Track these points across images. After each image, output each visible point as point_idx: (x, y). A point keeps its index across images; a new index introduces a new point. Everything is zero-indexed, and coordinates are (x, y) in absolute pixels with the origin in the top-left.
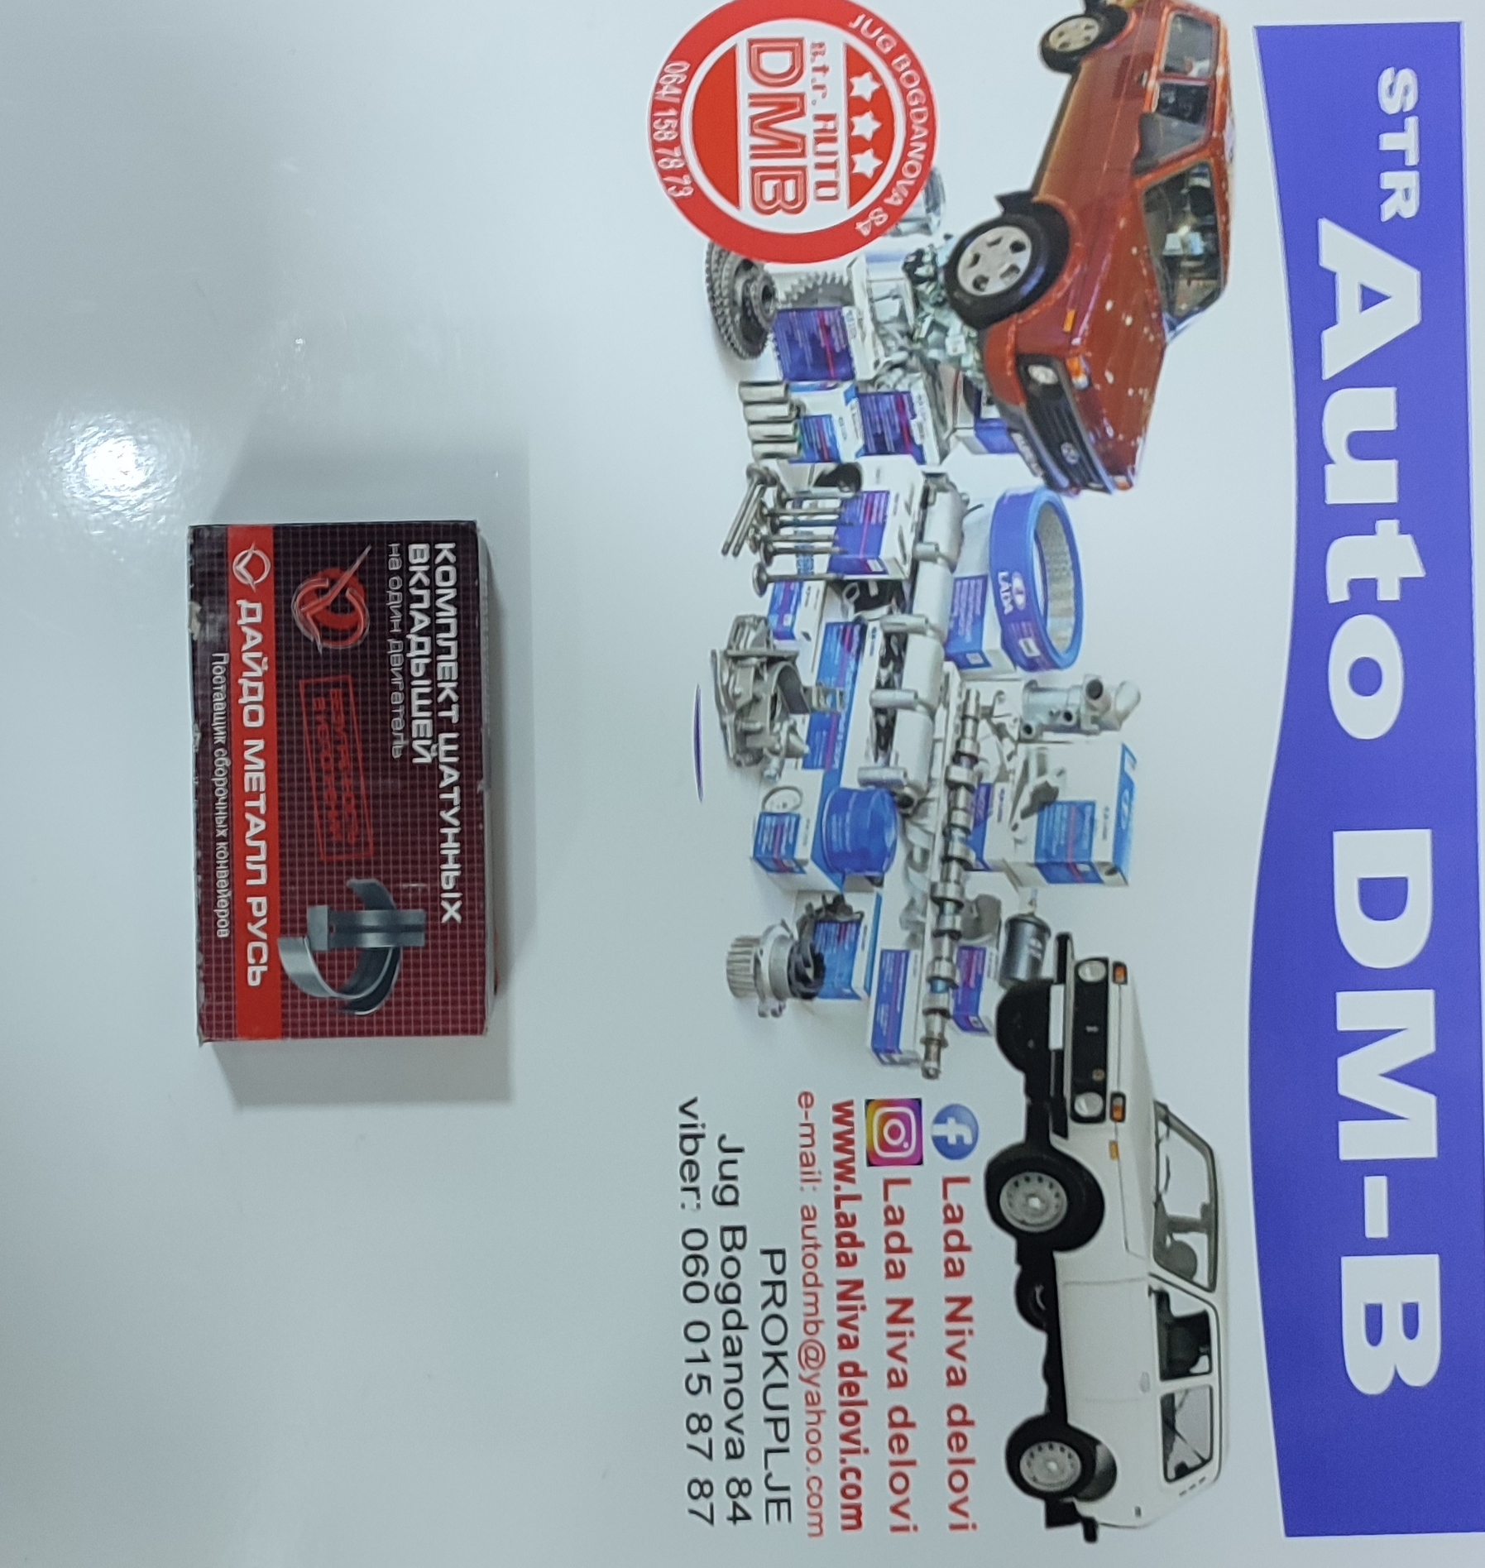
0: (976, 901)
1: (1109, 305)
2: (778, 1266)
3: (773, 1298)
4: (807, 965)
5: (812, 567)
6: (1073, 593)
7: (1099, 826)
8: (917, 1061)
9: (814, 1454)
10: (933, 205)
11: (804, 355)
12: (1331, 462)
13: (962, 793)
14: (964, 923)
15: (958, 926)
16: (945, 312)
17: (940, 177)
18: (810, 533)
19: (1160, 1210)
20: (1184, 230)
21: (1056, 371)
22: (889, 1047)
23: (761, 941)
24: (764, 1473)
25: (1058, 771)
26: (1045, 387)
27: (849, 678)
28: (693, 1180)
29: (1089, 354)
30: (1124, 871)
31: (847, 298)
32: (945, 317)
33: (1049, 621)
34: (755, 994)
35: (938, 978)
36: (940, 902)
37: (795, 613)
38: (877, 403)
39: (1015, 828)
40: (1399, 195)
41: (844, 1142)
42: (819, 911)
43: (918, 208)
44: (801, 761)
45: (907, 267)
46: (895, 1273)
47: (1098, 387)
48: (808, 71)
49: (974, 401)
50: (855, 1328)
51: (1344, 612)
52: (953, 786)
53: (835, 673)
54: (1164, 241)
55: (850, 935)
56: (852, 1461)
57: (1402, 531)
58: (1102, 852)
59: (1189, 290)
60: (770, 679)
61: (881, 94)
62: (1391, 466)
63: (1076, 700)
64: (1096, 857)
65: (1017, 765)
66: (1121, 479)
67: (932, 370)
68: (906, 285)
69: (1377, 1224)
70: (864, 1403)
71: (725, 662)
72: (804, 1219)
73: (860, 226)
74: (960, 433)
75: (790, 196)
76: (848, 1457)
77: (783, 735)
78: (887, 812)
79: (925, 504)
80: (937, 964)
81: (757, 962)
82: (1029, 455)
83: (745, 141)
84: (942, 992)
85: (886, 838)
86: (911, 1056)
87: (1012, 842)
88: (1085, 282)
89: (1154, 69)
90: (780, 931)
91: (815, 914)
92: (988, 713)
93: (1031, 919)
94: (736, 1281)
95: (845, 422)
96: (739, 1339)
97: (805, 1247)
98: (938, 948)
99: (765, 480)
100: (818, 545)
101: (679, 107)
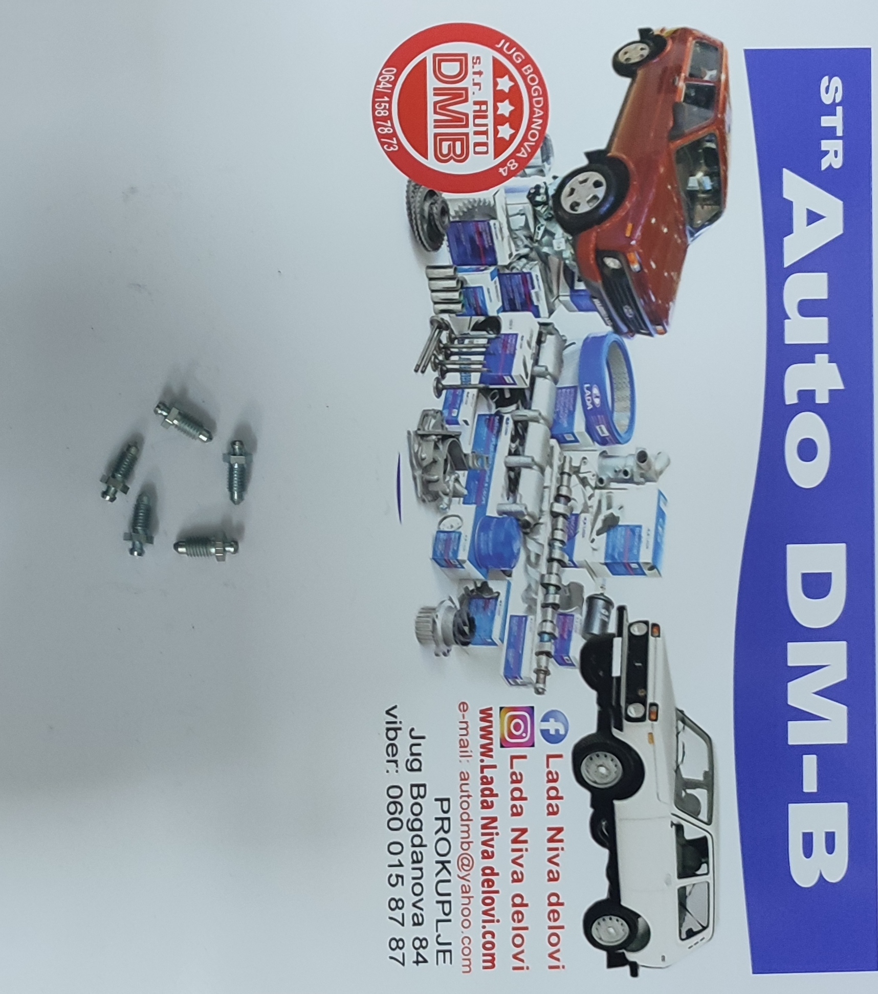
0: (569, 585)
1: (653, 221)
2: (446, 808)
3: (442, 828)
4: (465, 625)
5: (470, 381)
6: (629, 397)
7: (644, 539)
8: (531, 683)
9: (466, 923)
10: (546, 158)
11: (466, 250)
12: (788, 318)
13: (561, 519)
14: (561, 598)
15: (557, 602)
16: (553, 224)
17: (550, 141)
18: (469, 359)
19: (678, 774)
20: (700, 175)
21: (620, 261)
22: (515, 675)
23: (437, 609)
24: (437, 934)
25: (619, 507)
26: (613, 269)
27: (492, 448)
28: (394, 755)
29: (641, 251)
30: (659, 569)
31: (492, 214)
32: (553, 227)
33: (616, 416)
34: (433, 642)
35: (545, 633)
36: (546, 586)
37: (459, 409)
38: (511, 280)
39: (593, 541)
40: (832, 154)
41: (486, 733)
42: (472, 591)
43: (537, 159)
44: (462, 499)
45: (530, 196)
46: (517, 813)
47: (646, 271)
48: (469, 76)
49: (570, 280)
50: (492, 846)
51: (795, 410)
52: (555, 515)
53: (484, 445)
54: (687, 181)
55: (491, 606)
56: (490, 928)
57: (830, 362)
58: (645, 556)
59: (702, 211)
60: (443, 449)
61: (515, 89)
62: (824, 321)
63: (631, 464)
65: (594, 503)
66: (660, 328)
67: (544, 259)
68: (529, 207)
69: (810, 784)
70: (497, 892)
71: (416, 438)
72: (462, 780)
73: (501, 170)
74: (561, 298)
75: (458, 152)
76: (487, 925)
77: (451, 483)
78: (514, 531)
79: (539, 342)
80: (544, 623)
81: (434, 622)
82: (604, 312)
83: (431, 117)
84: (547, 642)
85: (513, 548)
86: (527, 681)
87: (591, 549)
88: (638, 207)
89: (683, 75)
90: (449, 603)
91: (470, 594)
92: (577, 471)
93: (602, 597)
94: (420, 817)
95: (491, 291)
96: (421, 853)
97: (462, 797)
98: (544, 614)
99: (441, 326)
100: (473, 366)
101: (390, 96)
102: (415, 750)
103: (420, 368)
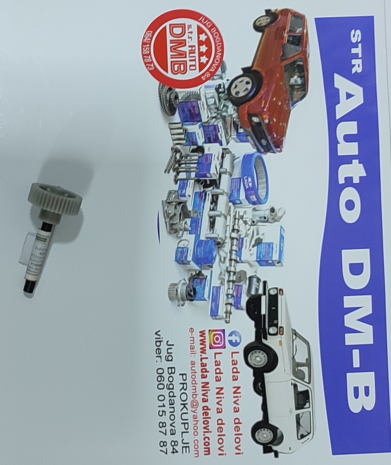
0: (240, 272)
1: (274, 99)
2: (184, 378)
3: (183, 388)
4: (191, 291)
5: (191, 176)
6: (266, 182)
7: (275, 250)
8: (223, 318)
9: (196, 433)
10: (223, 71)
11: (187, 115)
12: (339, 143)
13: (235, 241)
14: (236, 278)
15: (234, 279)
16: (227, 102)
17: (225, 63)
18: (190, 166)
19: (294, 361)
20: (295, 77)
21: (259, 118)
22: (215, 314)
23: (178, 284)
24: (182, 439)
25: (262, 234)
26: (257, 123)
27: (202, 208)
28: (159, 354)
29: (269, 113)
30: (282, 262)
31: (199, 98)
32: (228, 103)
33: (259, 191)
34: (176, 300)
35: (229, 294)
36: (229, 272)
37: (186, 190)
38: (208, 128)
39: (250, 250)
40: (357, 66)
41: (203, 342)
42: (194, 275)
43: (219, 72)
44: (188, 232)
45: (216, 89)
46: (218, 380)
47: (271, 123)
48: (187, 34)
49: (237, 128)
50: (207, 396)
51: (344, 186)
52: (232, 239)
53: (198, 206)
54: (289, 81)
55: (203, 283)
56: (207, 435)
57: (360, 163)
58: (275, 257)
59: (297, 94)
60: (179, 208)
61: (208, 39)
62: (356, 144)
63: (267, 213)
64: (274, 259)
65: (250, 232)
66: (279, 149)
67: (224, 118)
68: (216, 95)
69: (356, 363)
70: (210, 418)
71: (166, 203)
72: (192, 365)
73: (202, 77)
74: (232, 137)
75: (182, 69)
76: (205, 434)
77: (183, 225)
78: (214, 246)
79: (223, 157)
80: (229, 290)
81: (177, 290)
82: (252, 143)
83: (169, 53)
84: (230, 298)
85: (213, 254)
86: (221, 317)
87: (250, 255)
88: (267, 93)
89: (286, 31)
90: (184, 281)
92: (242, 217)
93: (255, 277)
94: (173, 383)
95: (199, 134)
96: (173, 400)
97: (192, 373)
98: (229, 285)
99: (177, 151)
100: (192, 170)
101: (150, 44)
102: (169, 351)
103: (167, 171)
